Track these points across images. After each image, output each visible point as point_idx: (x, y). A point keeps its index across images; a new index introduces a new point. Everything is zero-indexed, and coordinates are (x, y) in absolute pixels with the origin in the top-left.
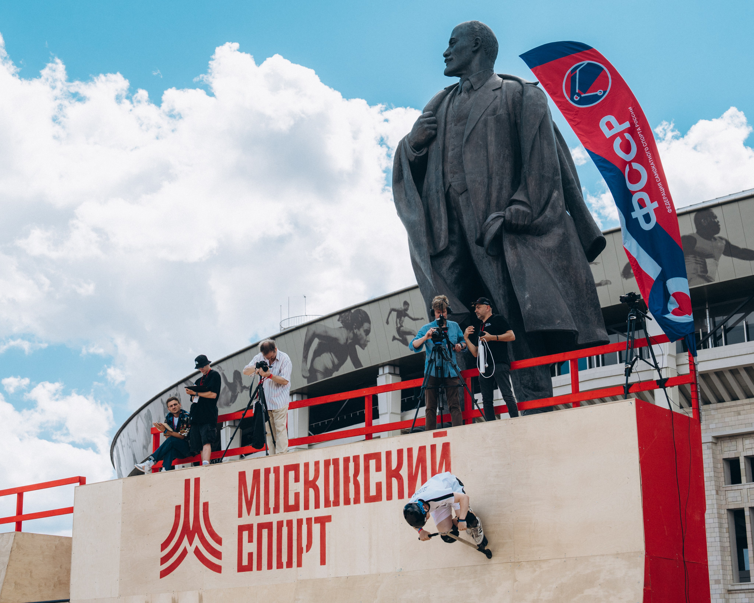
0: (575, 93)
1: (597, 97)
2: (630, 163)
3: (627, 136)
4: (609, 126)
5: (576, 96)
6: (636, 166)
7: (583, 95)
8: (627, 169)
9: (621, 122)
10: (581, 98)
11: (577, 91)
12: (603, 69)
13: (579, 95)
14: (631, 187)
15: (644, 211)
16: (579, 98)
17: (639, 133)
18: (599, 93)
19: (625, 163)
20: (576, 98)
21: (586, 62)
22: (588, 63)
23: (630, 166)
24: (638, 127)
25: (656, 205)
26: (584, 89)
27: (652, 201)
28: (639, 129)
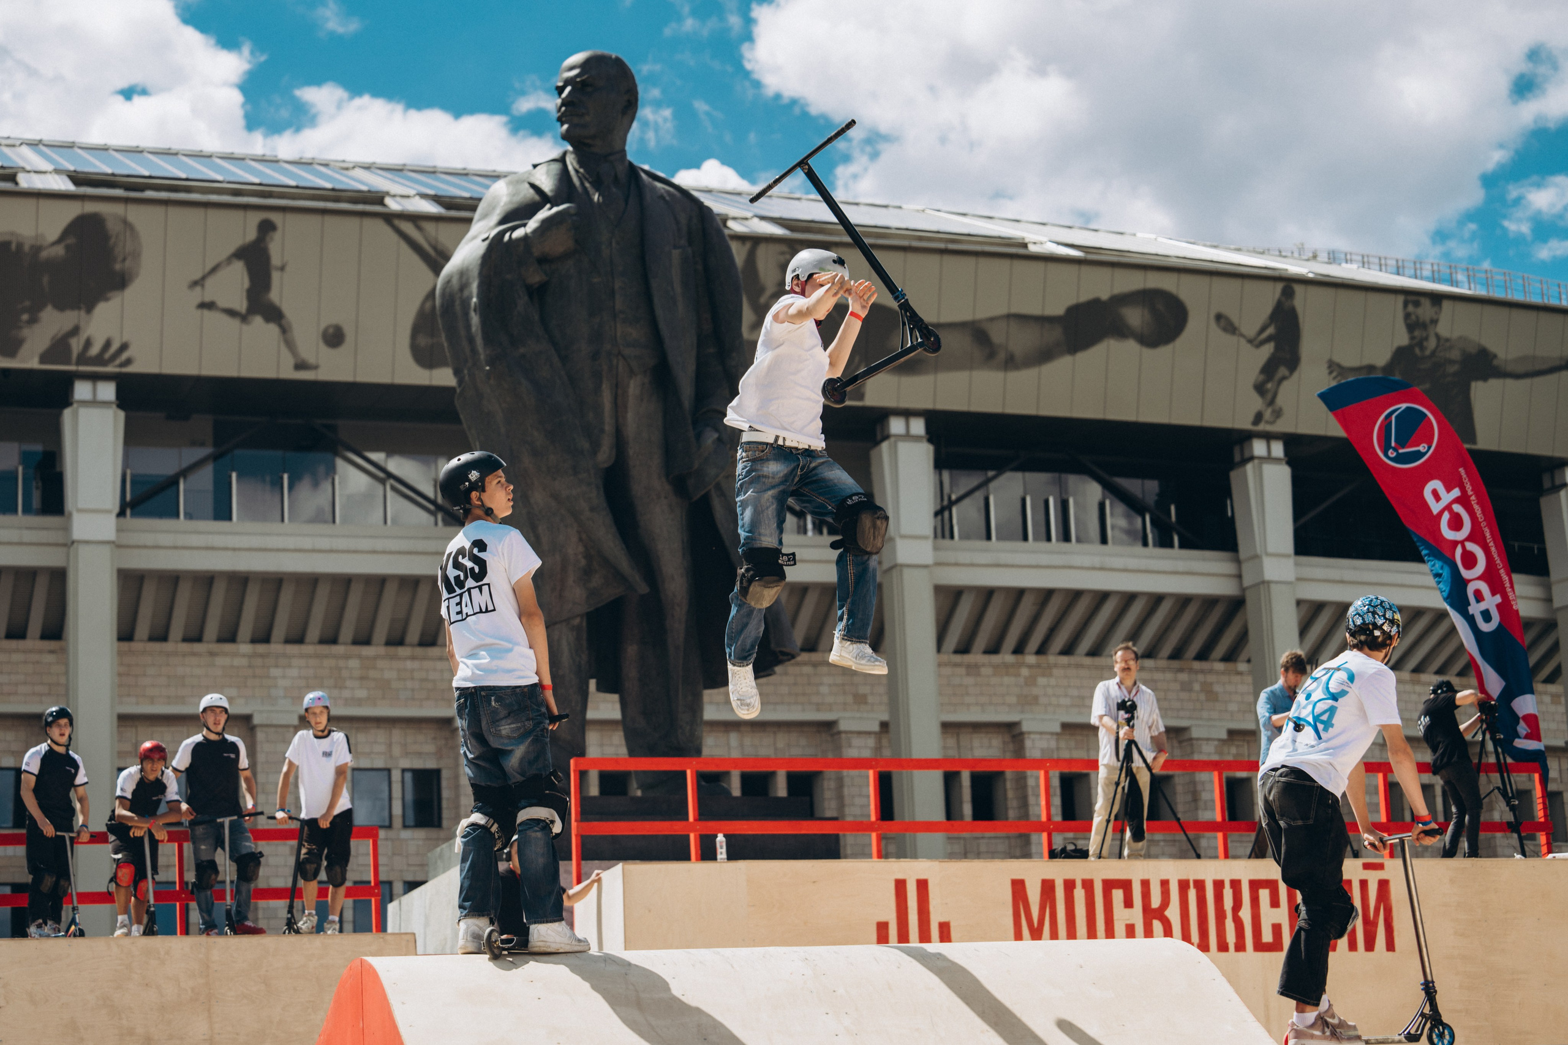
0: (1390, 447)
1: (1419, 455)
2: (1462, 543)
3: (1457, 508)
4: (1435, 493)
5: (1391, 451)
6: (1471, 547)
7: (1401, 451)
8: (1459, 550)
9: (1449, 489)
10: (1398, 454)
11: (1393, 444)
12: (1426, 415)
13: (1395, 449)
14: (1466, 574)
15: (1483, 606)
16: (1395, 454)
17: (1473, 503)
18: (1422, 448)
19: (1455, 543)
20: (1392, 454)
21: (1404, 406)
22: (1408, 408)
23: (1464, 547)
24: (1471, 496)
25: (1498, 599)
26: (1401, 443)
27: (1493, 594)
28: (1473, 498)
